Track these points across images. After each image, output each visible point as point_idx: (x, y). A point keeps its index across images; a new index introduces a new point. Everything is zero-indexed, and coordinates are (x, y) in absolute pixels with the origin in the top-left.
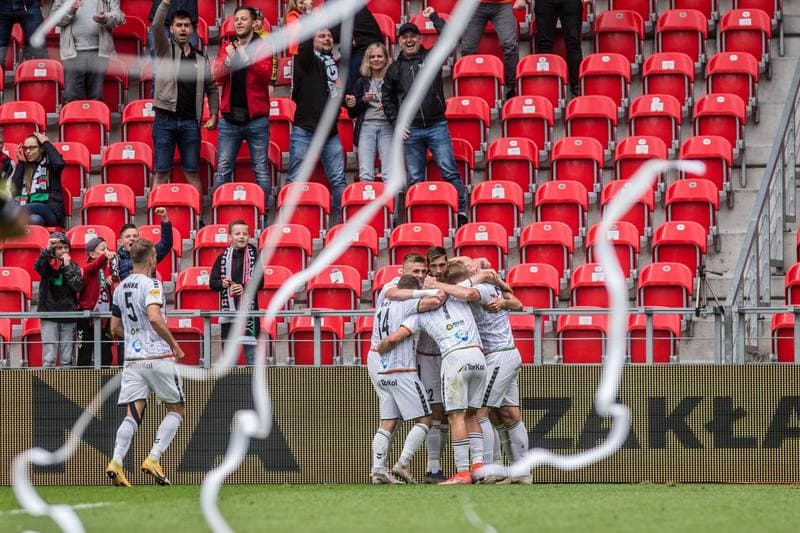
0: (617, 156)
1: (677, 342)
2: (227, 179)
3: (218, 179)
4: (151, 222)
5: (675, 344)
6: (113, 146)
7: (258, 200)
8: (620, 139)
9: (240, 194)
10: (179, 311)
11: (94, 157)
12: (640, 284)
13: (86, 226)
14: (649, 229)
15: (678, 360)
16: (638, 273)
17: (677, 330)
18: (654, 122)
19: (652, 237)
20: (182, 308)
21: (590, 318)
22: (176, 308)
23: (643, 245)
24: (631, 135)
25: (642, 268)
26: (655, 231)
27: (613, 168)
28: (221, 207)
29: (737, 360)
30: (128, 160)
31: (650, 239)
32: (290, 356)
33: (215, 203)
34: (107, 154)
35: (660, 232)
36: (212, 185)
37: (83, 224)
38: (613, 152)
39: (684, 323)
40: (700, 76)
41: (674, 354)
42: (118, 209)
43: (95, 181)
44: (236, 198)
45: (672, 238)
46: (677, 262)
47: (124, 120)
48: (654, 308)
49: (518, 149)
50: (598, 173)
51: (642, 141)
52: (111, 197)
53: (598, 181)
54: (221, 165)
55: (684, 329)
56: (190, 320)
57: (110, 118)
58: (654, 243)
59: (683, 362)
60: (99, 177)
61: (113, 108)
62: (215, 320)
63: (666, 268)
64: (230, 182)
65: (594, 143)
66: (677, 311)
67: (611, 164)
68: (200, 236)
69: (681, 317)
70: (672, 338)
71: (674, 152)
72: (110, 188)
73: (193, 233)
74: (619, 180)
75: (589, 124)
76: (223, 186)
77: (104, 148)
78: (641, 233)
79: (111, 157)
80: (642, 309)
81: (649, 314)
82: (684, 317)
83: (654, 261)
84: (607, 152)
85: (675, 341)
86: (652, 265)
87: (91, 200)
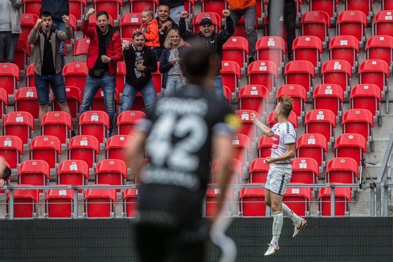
0: (314, 96)
1: (349, 203)
2: (87, 109)
3: (82, 109)
4: (43, 134)
5: (347, 205)
6: (21, 89)
7: (106, 121)
8: (316, 86)
9: (95, 118)
10: (59, 185)
11: (10, 96)
12: (328, 170)
13: (5, 136)
14: (333, 138)
15: (349, 214)
16: (326, 163)
17: (348, 197)
18: (336, 76)
19: (334, 143)
20: (61, 184)
21: (298, 190)
22: (57, 184)
23: (329, 147)
24: (322, 83)
25: (329, 160)
26: (336, 139)
27: (312, 103)
28: (84, 125)
29: (384, 214)
30: (29, 98)
31: (333, 143)
32: (124, 211)
33: (80, 123)
34: (18, 94)
35: (339, 140)
36: (79, 112)
37: (3, 135)
38: (312, 93)
39: (353, 192)
40: (362, 49)
41: (347, 211)
42: (23, 126)
43: (10, 110)
44: (92, 120)
45: (346, 143)
46: (349, 157)
47: (27, 75)
48: (336, 184)
49: (257, 91)
50: (303, 105)
51: (329, 87)
52: (20, 119)
53: (303, 110)
54: (84, 101)
55: (352, 196)
56: (65, 191)
57: (19, 73)
58: (336, 146)
59: (352, 215)
60: (13, 107)
61: (21, 67)
62: (80, 191)
63: (343, 160)
64: (89, 110)
65: (301, 88)
66: (349, 185)
67: (311, 100)
68: (72, 142)
69: (351, 189)
70: (346, 201)
71: (347, 93)
72: (19, 114)
73: (68, 140)
74: (315, 110)
75: (298, 77)
76: (85, 113)
77: (16, 91)
78: (328, 140)
79: (20, 96)
80: (328, 185)
81: (333, 188)
82: (353, 189)
83: (335, 157)
84: (308, 93)
85: (347, 203)
86: (334, 159)
87: (8, 121)
